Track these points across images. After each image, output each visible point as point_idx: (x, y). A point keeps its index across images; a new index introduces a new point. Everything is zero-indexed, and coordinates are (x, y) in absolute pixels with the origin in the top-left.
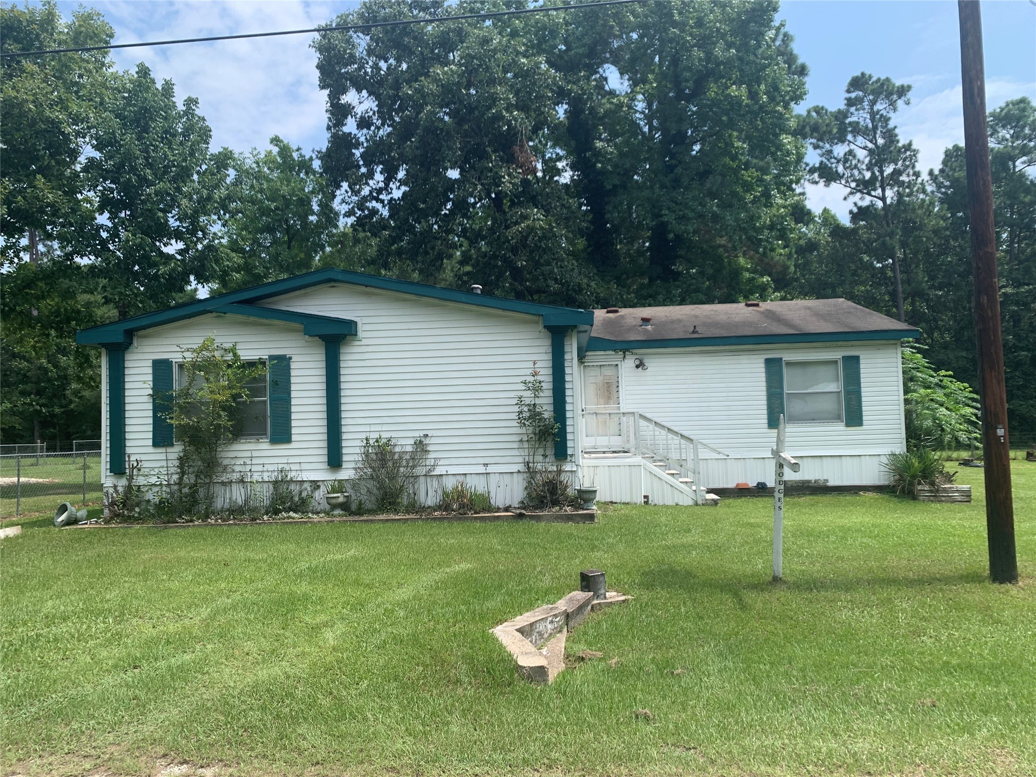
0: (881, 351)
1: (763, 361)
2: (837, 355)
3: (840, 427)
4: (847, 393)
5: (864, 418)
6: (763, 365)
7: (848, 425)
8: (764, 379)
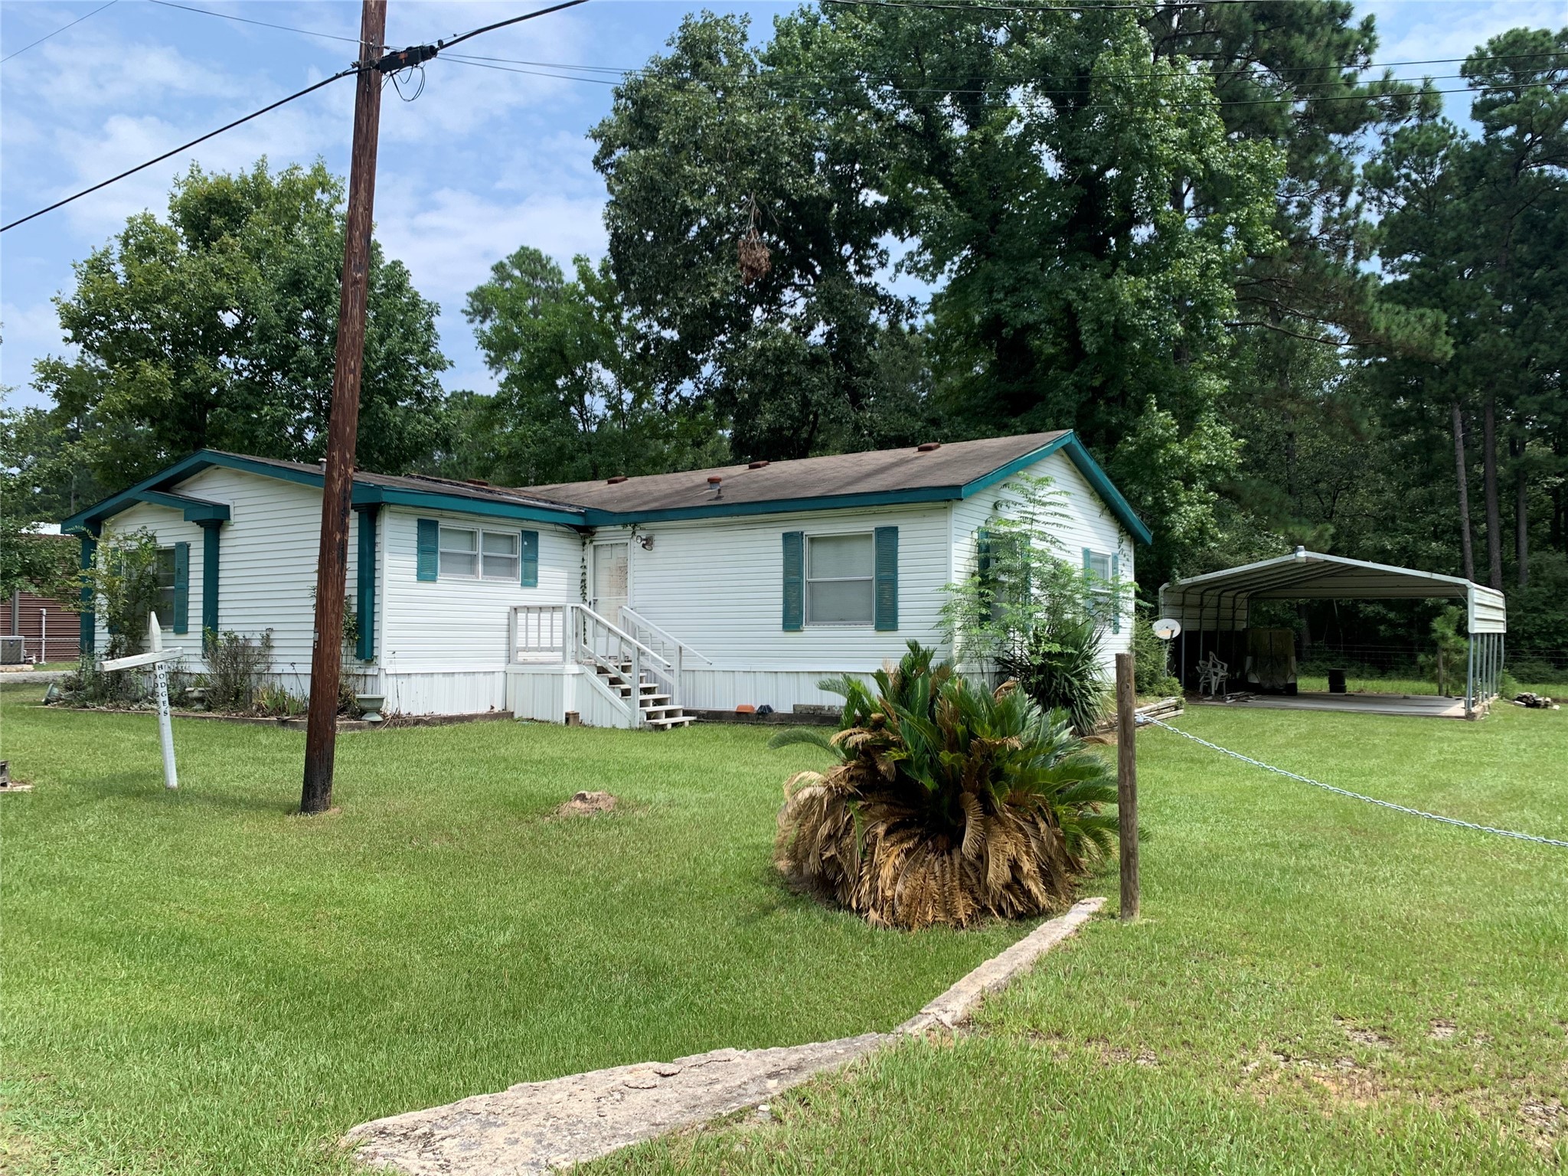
0: (926, 519)
1: (780, 536)
2: (868, 525)
3: (869, 631)
4: (880, 581)
5: (900, 619)
6: (781, 542)
7: (878, 628)
8: (781, 562)
